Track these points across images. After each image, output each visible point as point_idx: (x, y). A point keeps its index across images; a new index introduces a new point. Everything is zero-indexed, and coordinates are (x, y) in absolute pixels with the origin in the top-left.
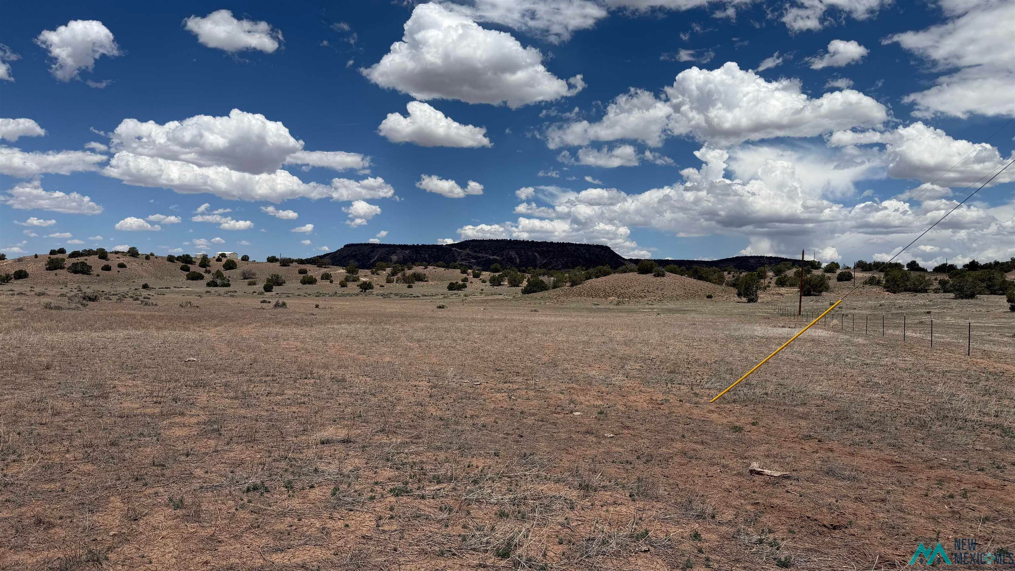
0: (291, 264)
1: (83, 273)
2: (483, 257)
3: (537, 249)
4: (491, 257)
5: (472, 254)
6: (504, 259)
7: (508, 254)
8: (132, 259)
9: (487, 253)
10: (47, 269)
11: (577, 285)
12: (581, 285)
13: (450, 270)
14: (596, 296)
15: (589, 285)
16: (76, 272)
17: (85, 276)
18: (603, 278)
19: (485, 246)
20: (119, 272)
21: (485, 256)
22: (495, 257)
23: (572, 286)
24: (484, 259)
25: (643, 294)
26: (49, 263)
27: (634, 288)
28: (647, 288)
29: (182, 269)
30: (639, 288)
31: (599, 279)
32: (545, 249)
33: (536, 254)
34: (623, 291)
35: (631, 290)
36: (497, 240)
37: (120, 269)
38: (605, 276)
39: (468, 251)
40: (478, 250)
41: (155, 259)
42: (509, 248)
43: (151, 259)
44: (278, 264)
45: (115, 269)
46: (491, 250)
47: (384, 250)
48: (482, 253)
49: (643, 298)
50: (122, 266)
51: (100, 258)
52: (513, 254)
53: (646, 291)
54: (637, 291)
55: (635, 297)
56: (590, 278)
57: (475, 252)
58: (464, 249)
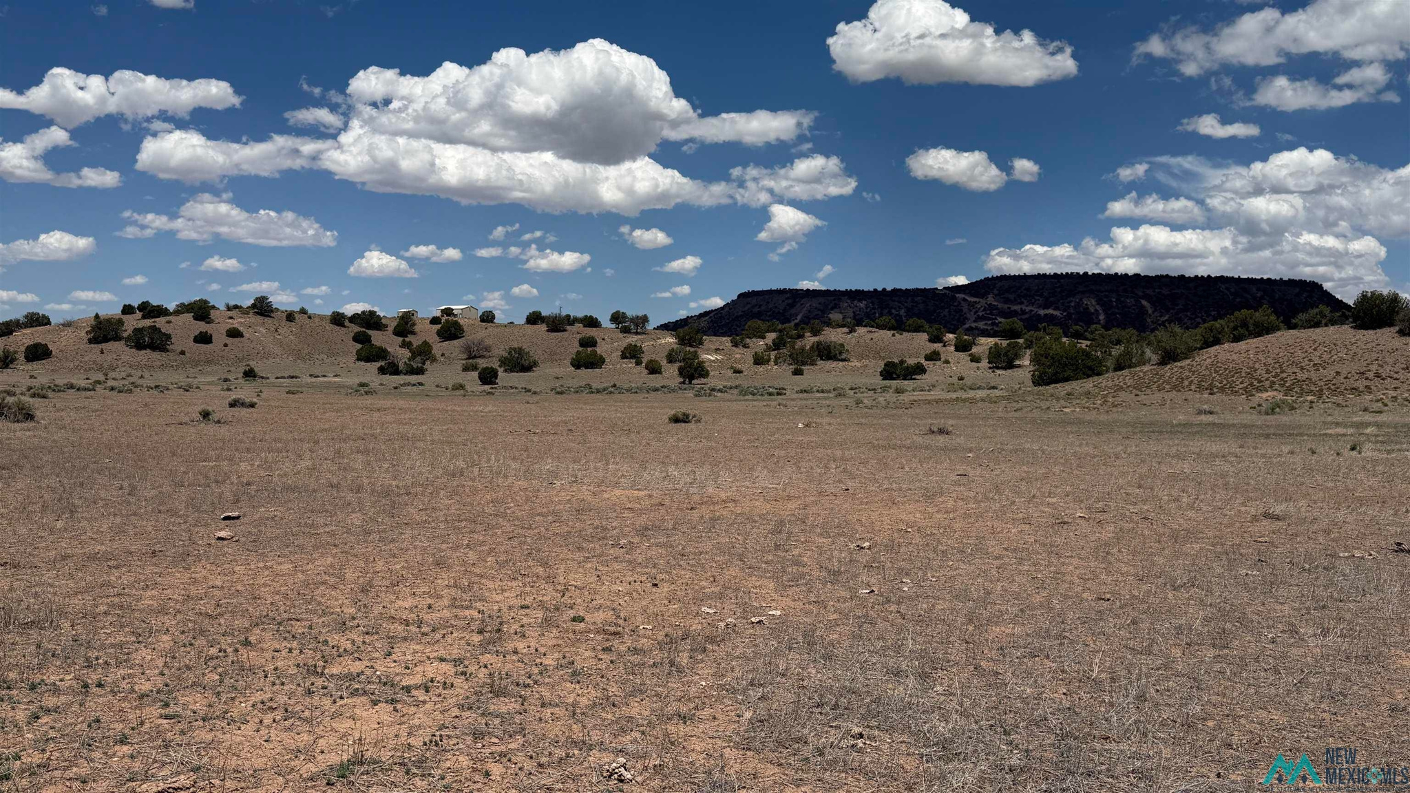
0: (568, 327)
1: (153, 347)
2: (1023, 312)
3: (1148, 292)
4: (1042, 312)
5: (1000, 306)
6: (1069, 315)
7: (1078, 305)
8: (259, 319)
9: (1033, 304)
10: (91, 341)
11: (1176, 360)
12: (1188, 361)
13: (905, 334)
14: (1222, 390)
15: (1209, 361)
16: (140, 346)
17: (156, 355)
18: (1253, 343)
19: (1028, 289)
20: (226, 345)
21: (1028, 309)
22: (1050, 311)
23: (1163, 363)
24: (1026, 316)
25: (1361, 384)
26: (93, 328)
27: (1337, 367)
28: (1374, 367)
29: (356, 339)
30: (1354, 367)
31: (1242, 345)
32: (1165, 291)
33: (1144, 303)
34: (1301, 376)
35: (1328, 373)
36: (1056, 276)
37: (230, 341)
38: (1260, 335)
39: (990, 299)
40: (1012, 297)
41: (308, 321)
42: (1083, 293)
43: (297, 320)
44: (543, 327)
45: (219, 337)
46: (1041, 295)
47: (815, 303)
48: (1022, 303)
49: (1360, 393)
50: (234, 333)
51: (195, 318)
52: (1091, 303)
53: (1371, 375)
54: (1344, 373)
55: (1336, 391)
56: (1217, 342)
57: (1007, 301)
58: (983, 296)
